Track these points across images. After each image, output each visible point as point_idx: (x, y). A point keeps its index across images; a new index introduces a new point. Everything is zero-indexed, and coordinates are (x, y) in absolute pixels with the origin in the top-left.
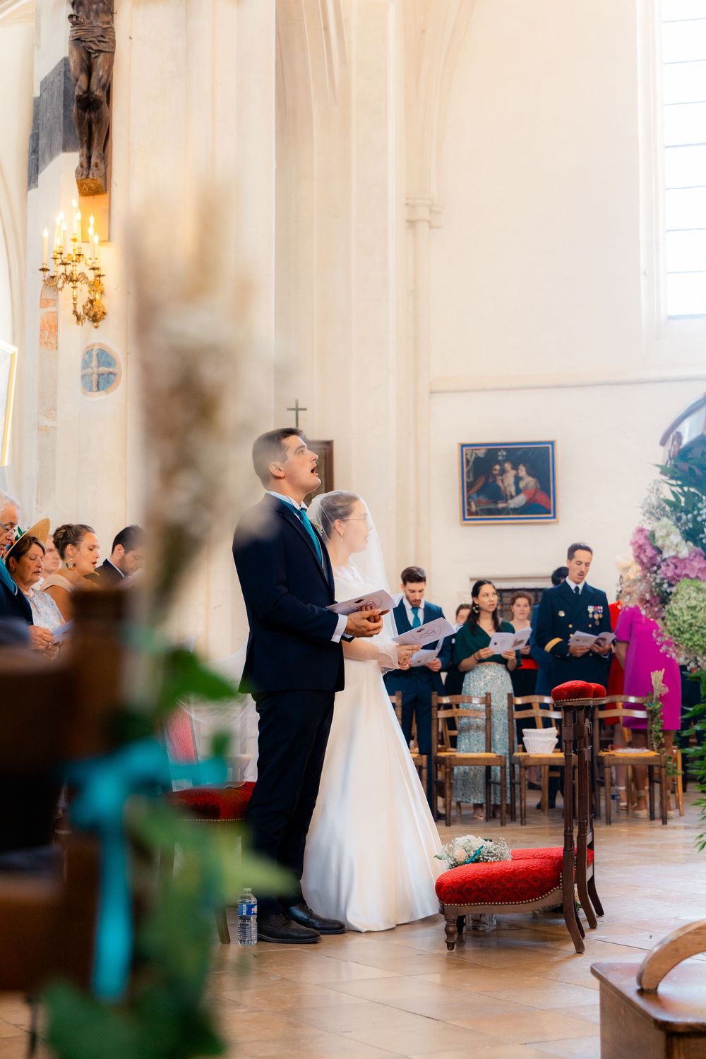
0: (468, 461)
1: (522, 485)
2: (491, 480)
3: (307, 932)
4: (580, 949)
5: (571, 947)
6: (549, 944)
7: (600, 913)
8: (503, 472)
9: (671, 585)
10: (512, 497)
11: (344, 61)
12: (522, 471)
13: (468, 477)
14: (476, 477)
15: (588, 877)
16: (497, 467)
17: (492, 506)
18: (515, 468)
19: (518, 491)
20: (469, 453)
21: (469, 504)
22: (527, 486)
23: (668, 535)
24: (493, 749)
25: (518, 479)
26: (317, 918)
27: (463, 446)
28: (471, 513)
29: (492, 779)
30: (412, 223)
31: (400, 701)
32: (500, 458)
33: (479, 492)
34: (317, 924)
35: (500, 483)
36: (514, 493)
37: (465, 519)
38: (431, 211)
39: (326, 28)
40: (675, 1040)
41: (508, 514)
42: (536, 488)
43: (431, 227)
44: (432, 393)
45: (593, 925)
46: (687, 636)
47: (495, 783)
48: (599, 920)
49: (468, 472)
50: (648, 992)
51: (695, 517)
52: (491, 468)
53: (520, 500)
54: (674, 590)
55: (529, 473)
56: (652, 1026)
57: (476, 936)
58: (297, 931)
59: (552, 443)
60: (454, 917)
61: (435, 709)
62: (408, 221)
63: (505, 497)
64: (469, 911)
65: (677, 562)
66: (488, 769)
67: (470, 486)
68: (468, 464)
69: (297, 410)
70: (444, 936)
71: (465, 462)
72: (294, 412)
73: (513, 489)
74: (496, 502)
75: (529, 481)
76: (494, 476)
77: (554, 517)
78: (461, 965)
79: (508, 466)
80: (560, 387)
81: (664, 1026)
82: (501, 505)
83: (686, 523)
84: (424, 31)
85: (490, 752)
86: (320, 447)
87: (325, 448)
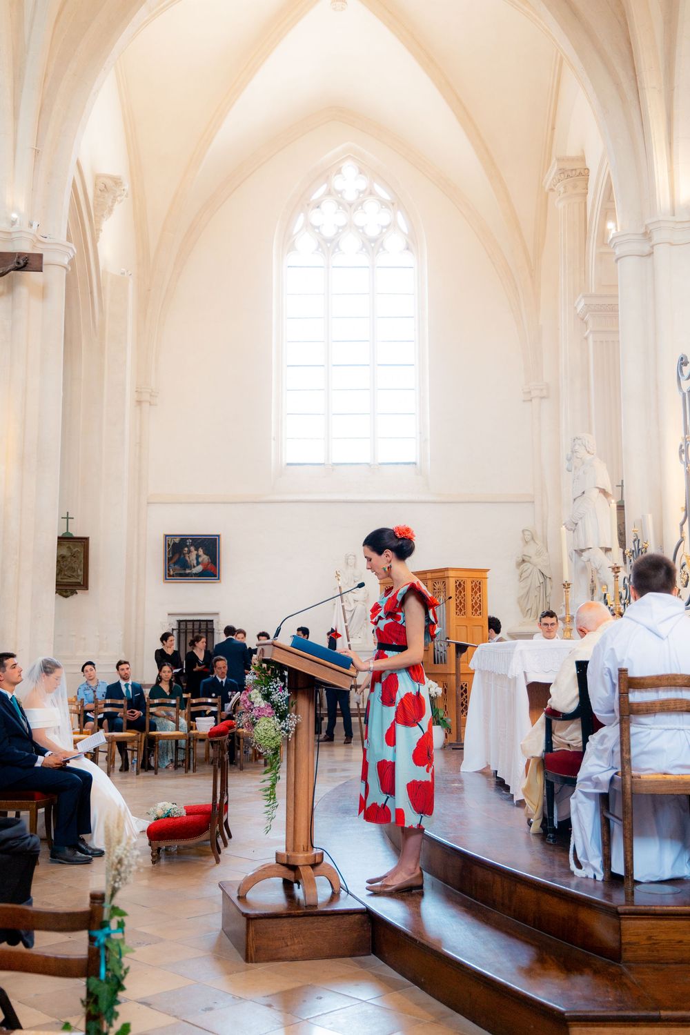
0: (169, 545)
1: (200, 560)
2: (182, 556)
3: (86, 858)
4: (218, 861)
5: (213, 860)
6: (203, 858)
7: (230, 836)
8: (189, 552)
9: (257, 719)
10: (194, 567)
11: (102, 311)
12: (201, 552)
13: (169, 554)
14: (174, 554)
15: (224, 820)
16: (186, 549)
17: (182, 572)
18: (197, 549)
19: (198, 563)
20: (170, 540)
21: (169, 570)
22: (203, 561)
23: (256, 697)
24: (180, 729)
25: (198, 556)
26: (90, 848)
27: (166, 536)
28: (170, 576)
29: (179, 746)
30: (139, 402)
31: (126, 703)
32: (188, 544)
33: (175, 563)
34: (90, 852)
35: (187, 558)
36: (195, 565)
37: (166, 579)
38: (151, 396)
39: (92, 292)
40: (250, 921)
41: (192, 577)
42: (209, 562)
43: (150, 405)
44: (148, 503)
45: (226, 845)
46: (263, 741)
47: (181, 748)
48: (229, 842)
49: (169, 551)
50: (242, 898)
51: (268, 689)
52: (183, 549)
53: (199, 569)
54: (258, 721)
55: (205, 553)
56: (241, 915)
57: (168, 855)
58: (80, 857)
59: (219, 536)
60: (156, 848)
61: (148, 707)
62: (137, 401)
63: (190, 567)
64: (163, 845)
65: (260, 709)
66: (177, 741)
67: (170, 559)
68: (169, 547)
69: (68, 518)
70: (151, 858)
71: (167, 545)
72: (66, 520)
73: (195, 562)
74: (185, 570)
75: (205, 558)
76: (184, 554)
77: (219, 579)
78: (159, 874)
79: (192, 548)
80: (224, 503)
81: (246, 915)
82: (188, 571)
83: (264, 691)
84: (149, 290)
85: (178, 730)
86: (80, 540)
87: (84, 541)
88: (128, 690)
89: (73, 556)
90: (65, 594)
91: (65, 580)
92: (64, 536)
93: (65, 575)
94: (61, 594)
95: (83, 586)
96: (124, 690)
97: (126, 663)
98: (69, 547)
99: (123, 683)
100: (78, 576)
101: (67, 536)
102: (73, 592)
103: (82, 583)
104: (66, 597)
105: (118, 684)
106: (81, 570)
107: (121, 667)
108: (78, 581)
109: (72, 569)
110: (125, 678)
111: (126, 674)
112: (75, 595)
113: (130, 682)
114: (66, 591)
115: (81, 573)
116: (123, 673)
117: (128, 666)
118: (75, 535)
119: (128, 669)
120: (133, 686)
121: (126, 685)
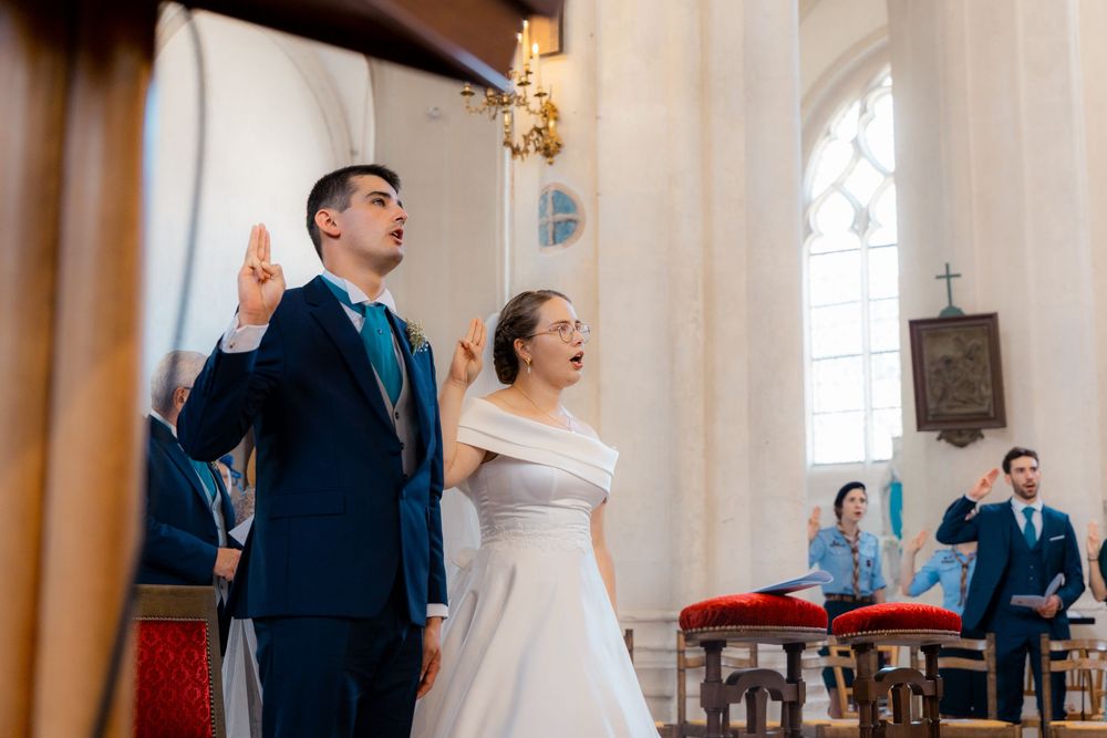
69: (948, 276)
72: (945, 280)
86: (981, 322)
87: (987, 323)
88: (1030, 525)
89: (969, 356)
90: (957, 440)
91: (956, 411)
92: (944, 316)
93: (955, 399)
94: (949, 440)
95: (994, 419)
96: (1022, 522)
97: (1028, 454)
98: (958, 340)
99: (1019, 506)
100: (983, 398)
101: (950, 315)
102: (976, 435)
103: (992, 414)
104: (962, 445)
105: (1007, 508)
106: (987, 386)
107: (1017, 463)
108: (984, 409)
109: (970, 386)
110: (1027, 492)
111: (1029, 480)
112: (979, 442)
113: (1037, 505)
114: (960, 433)
115: (987, 392)
116: (1021, 479)
117: (1033, 462)
118: (968, 311)
119: (1034, 469)
120: (1048, 514)
121: (1028, 512)
